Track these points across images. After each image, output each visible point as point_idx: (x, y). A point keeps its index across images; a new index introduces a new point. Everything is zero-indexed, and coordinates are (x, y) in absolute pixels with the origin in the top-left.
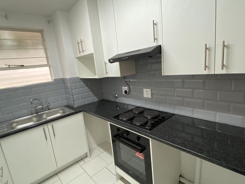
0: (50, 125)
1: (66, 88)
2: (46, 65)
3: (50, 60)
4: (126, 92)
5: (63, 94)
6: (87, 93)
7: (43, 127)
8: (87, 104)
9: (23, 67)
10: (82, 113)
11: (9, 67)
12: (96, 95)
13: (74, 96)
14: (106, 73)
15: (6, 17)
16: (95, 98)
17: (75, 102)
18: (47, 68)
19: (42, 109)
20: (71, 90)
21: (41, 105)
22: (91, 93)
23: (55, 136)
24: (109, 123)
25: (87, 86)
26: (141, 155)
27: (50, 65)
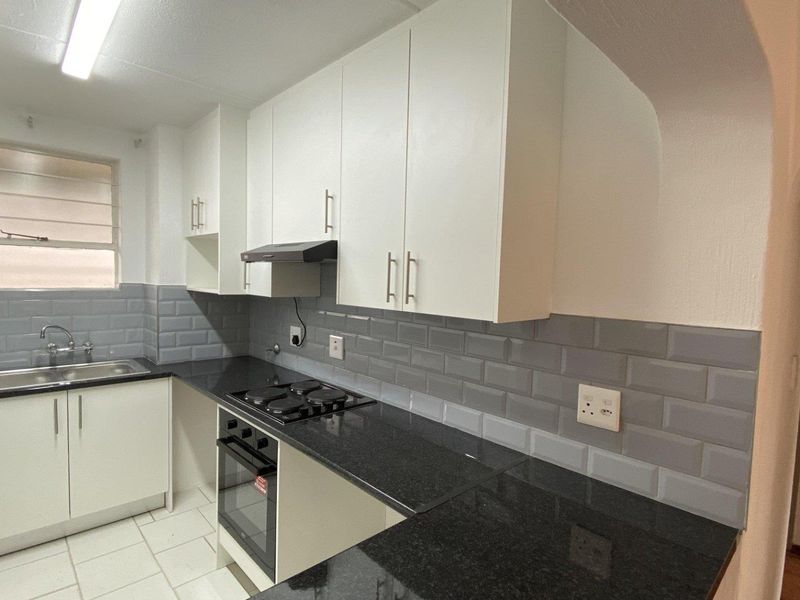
0: (74, 396)
1: (147, 310)
2: (108, 244)
3: (120, 235)
4: (296, 340)
5: (136, 327)
6: (200, 332)
7: (56, 397)
8: (195, 362)
9: (44, 243)
10: (171, 381)
11: (9, 238)
12: (226, 340)
13: (160, 335)
14: (246, 284)
15: (30, 123)
16: (222, 350)
17: (161, 350)
18: (111, 254)
19: (70, 358)
20: (156, 318)
21: (69, 346)
22: (212, 332)
23: (80, 427)
24: (219, 405)
25: (205, 313)
26: (264, 483)
27: (118, 247)
